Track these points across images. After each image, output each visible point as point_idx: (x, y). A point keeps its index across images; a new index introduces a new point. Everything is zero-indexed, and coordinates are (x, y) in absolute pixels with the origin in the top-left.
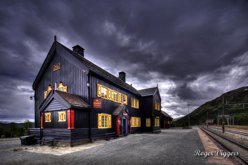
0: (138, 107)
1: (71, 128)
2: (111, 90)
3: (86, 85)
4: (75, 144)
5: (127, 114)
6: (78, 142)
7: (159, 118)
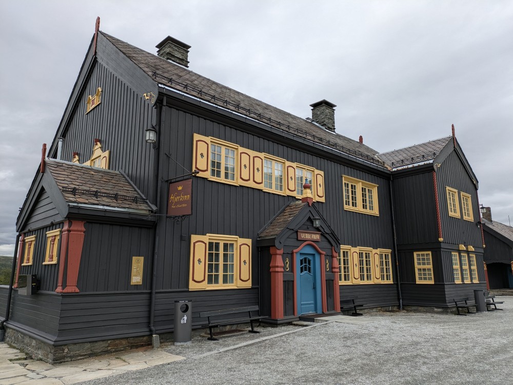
0: (376, 212)
1: (63, 289)
2: (253, 153)
3: (144, 136)
4: (76, 349)
5: (316, 237)
6: (88, 345)
7: (471, 248)
